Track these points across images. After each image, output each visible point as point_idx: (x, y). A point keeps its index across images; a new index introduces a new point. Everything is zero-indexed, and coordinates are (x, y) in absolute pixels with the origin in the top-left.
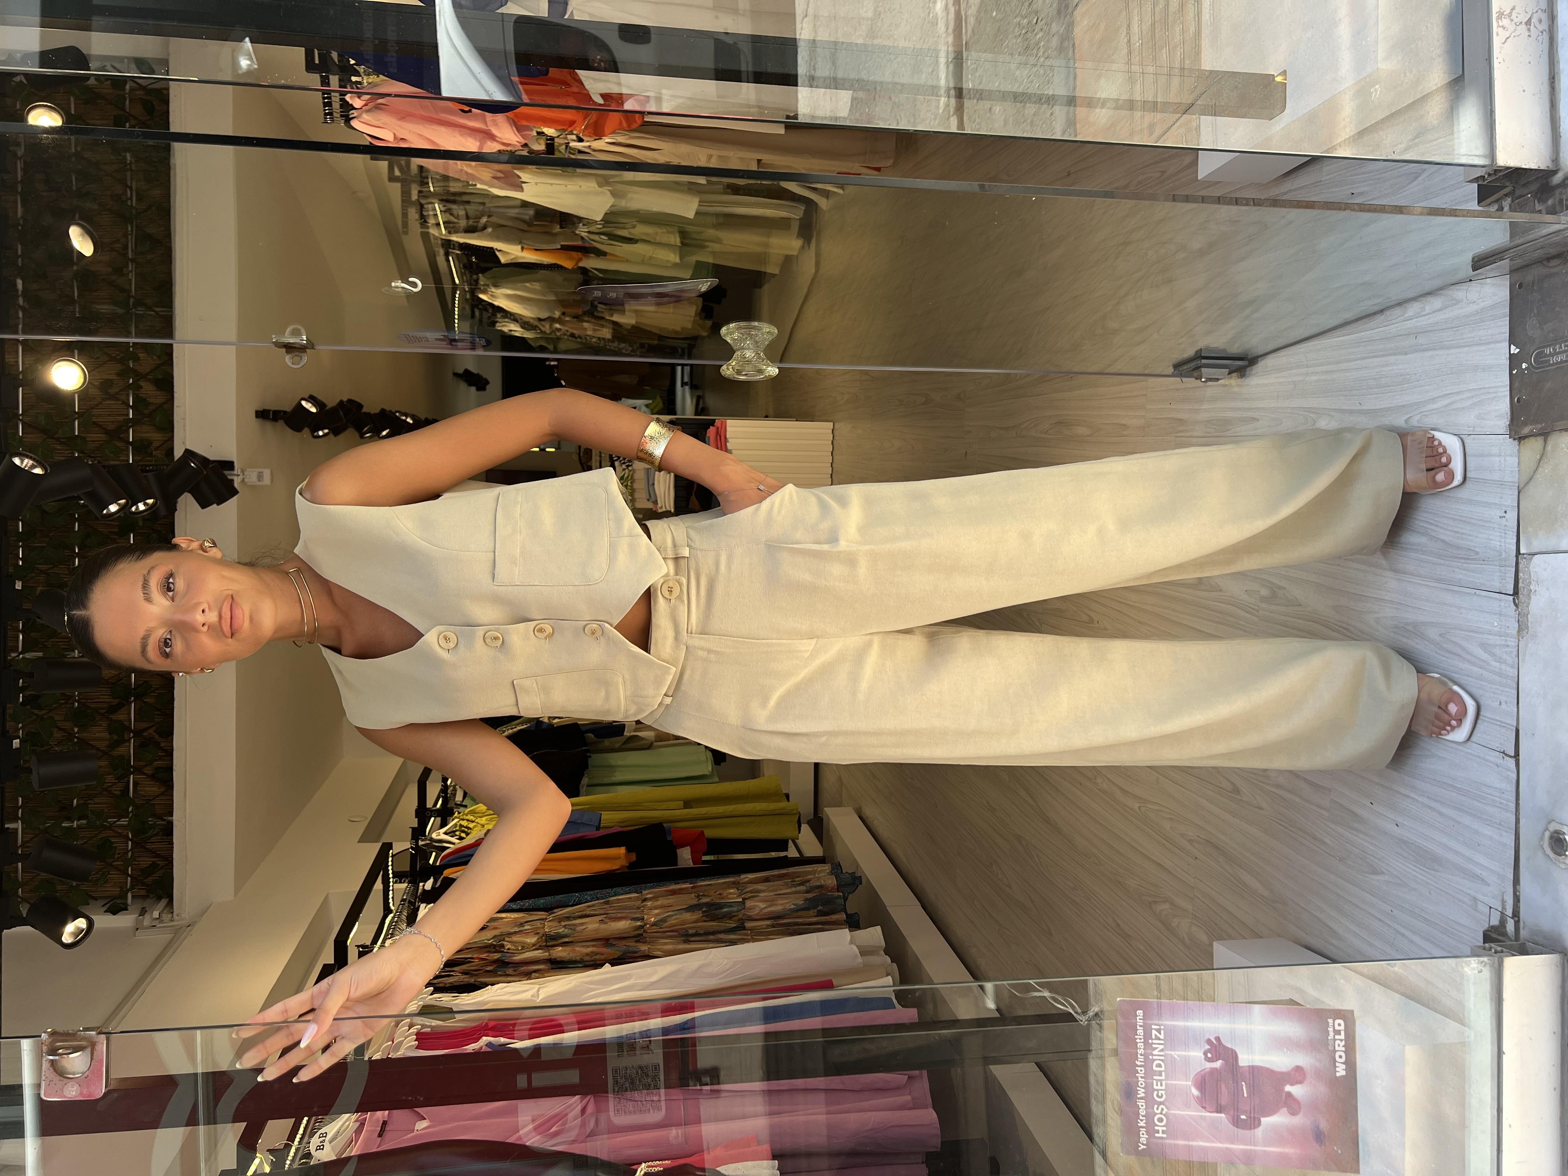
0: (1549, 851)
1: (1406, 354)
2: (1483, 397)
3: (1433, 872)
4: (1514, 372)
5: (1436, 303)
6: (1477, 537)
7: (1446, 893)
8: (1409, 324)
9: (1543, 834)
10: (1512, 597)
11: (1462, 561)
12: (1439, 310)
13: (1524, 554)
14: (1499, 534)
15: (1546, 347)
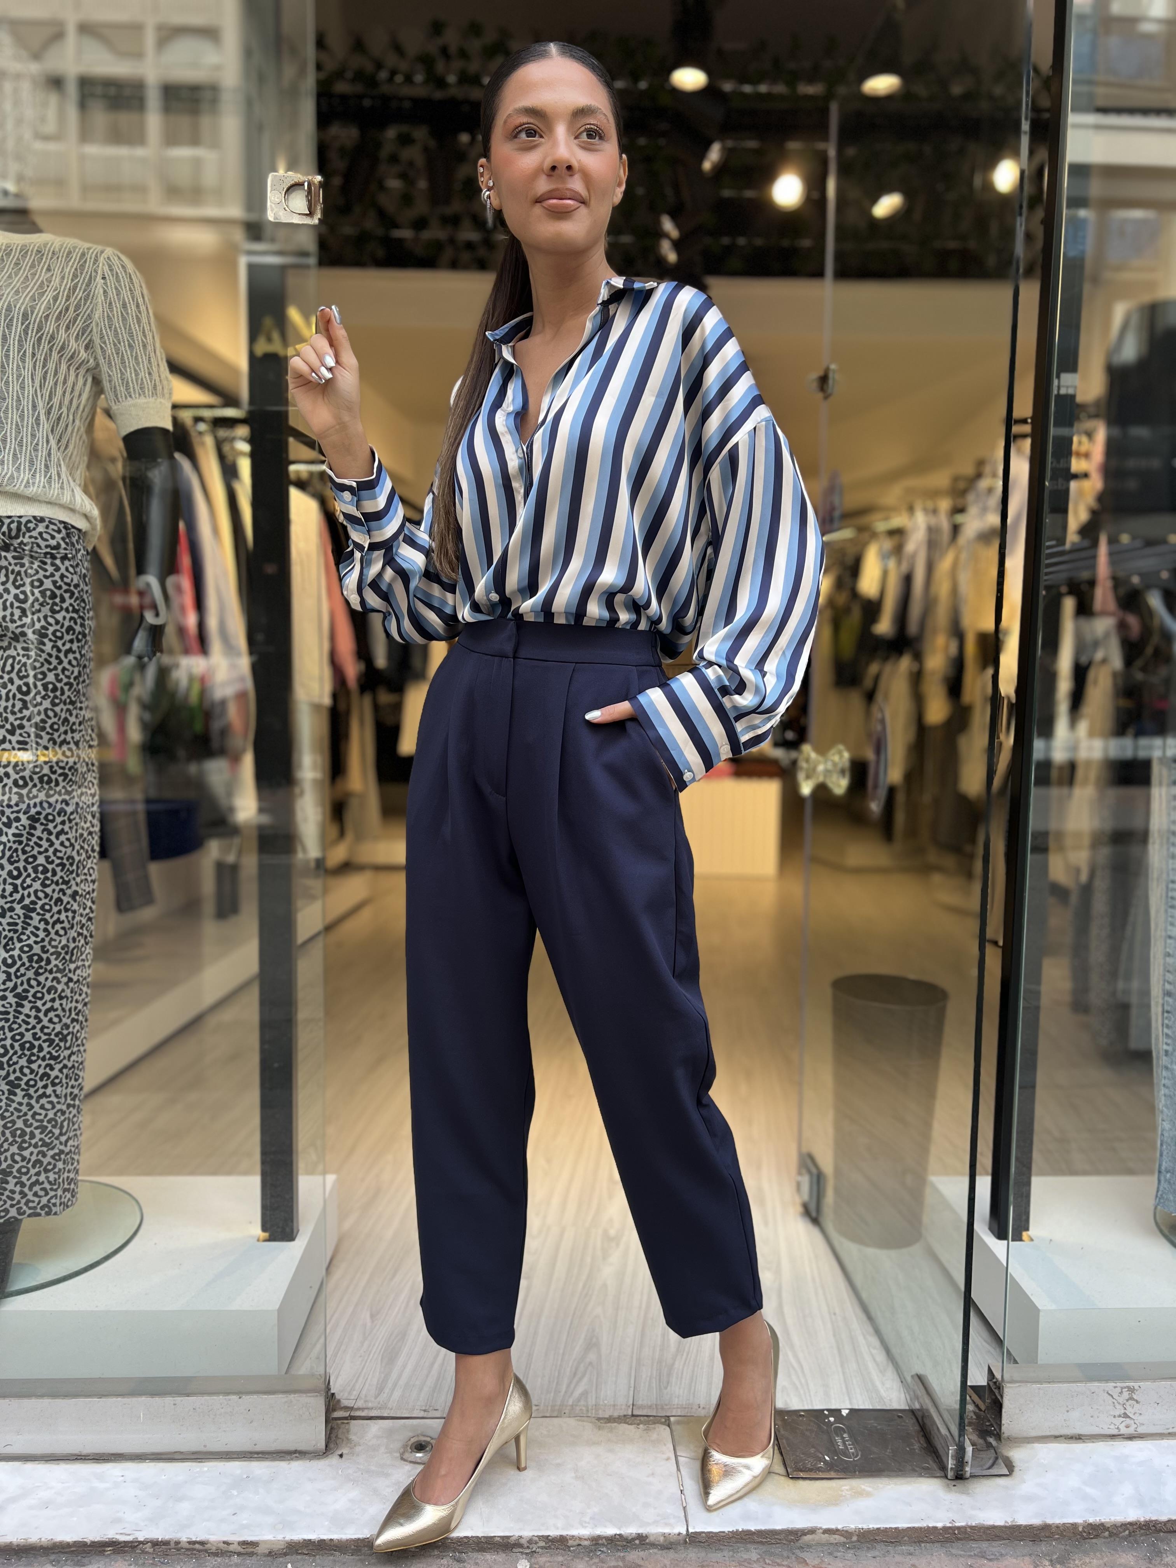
0: (413, 1440)
1: (834, 1335)
2: (802, 1392)
3: (380, 1358)
4: (826, 1412)
5: (881, 1357)
6: (680, 1388)
7: (363, 1369)
8: (861, 1339)
9: (427, 1436)
10: (630, 1414)
11: (658, 1378)
12: (875, 1360)
13: (669, 1420)
14: (684, 1403)
15: (849, 1434)
